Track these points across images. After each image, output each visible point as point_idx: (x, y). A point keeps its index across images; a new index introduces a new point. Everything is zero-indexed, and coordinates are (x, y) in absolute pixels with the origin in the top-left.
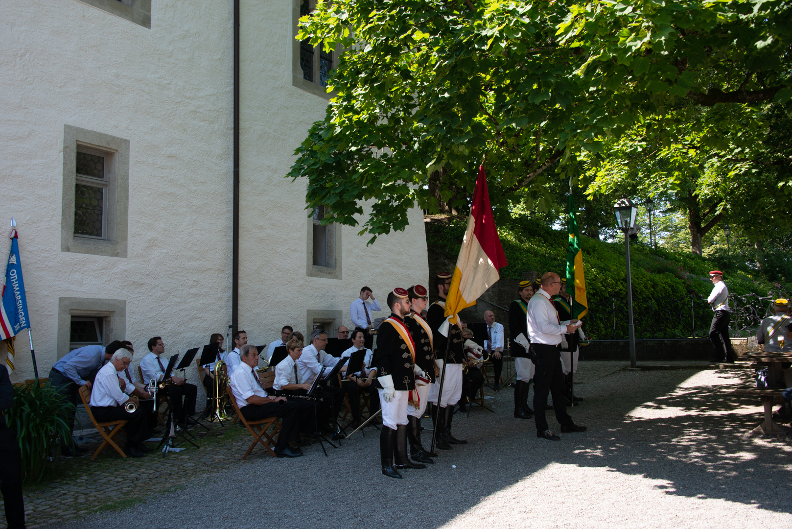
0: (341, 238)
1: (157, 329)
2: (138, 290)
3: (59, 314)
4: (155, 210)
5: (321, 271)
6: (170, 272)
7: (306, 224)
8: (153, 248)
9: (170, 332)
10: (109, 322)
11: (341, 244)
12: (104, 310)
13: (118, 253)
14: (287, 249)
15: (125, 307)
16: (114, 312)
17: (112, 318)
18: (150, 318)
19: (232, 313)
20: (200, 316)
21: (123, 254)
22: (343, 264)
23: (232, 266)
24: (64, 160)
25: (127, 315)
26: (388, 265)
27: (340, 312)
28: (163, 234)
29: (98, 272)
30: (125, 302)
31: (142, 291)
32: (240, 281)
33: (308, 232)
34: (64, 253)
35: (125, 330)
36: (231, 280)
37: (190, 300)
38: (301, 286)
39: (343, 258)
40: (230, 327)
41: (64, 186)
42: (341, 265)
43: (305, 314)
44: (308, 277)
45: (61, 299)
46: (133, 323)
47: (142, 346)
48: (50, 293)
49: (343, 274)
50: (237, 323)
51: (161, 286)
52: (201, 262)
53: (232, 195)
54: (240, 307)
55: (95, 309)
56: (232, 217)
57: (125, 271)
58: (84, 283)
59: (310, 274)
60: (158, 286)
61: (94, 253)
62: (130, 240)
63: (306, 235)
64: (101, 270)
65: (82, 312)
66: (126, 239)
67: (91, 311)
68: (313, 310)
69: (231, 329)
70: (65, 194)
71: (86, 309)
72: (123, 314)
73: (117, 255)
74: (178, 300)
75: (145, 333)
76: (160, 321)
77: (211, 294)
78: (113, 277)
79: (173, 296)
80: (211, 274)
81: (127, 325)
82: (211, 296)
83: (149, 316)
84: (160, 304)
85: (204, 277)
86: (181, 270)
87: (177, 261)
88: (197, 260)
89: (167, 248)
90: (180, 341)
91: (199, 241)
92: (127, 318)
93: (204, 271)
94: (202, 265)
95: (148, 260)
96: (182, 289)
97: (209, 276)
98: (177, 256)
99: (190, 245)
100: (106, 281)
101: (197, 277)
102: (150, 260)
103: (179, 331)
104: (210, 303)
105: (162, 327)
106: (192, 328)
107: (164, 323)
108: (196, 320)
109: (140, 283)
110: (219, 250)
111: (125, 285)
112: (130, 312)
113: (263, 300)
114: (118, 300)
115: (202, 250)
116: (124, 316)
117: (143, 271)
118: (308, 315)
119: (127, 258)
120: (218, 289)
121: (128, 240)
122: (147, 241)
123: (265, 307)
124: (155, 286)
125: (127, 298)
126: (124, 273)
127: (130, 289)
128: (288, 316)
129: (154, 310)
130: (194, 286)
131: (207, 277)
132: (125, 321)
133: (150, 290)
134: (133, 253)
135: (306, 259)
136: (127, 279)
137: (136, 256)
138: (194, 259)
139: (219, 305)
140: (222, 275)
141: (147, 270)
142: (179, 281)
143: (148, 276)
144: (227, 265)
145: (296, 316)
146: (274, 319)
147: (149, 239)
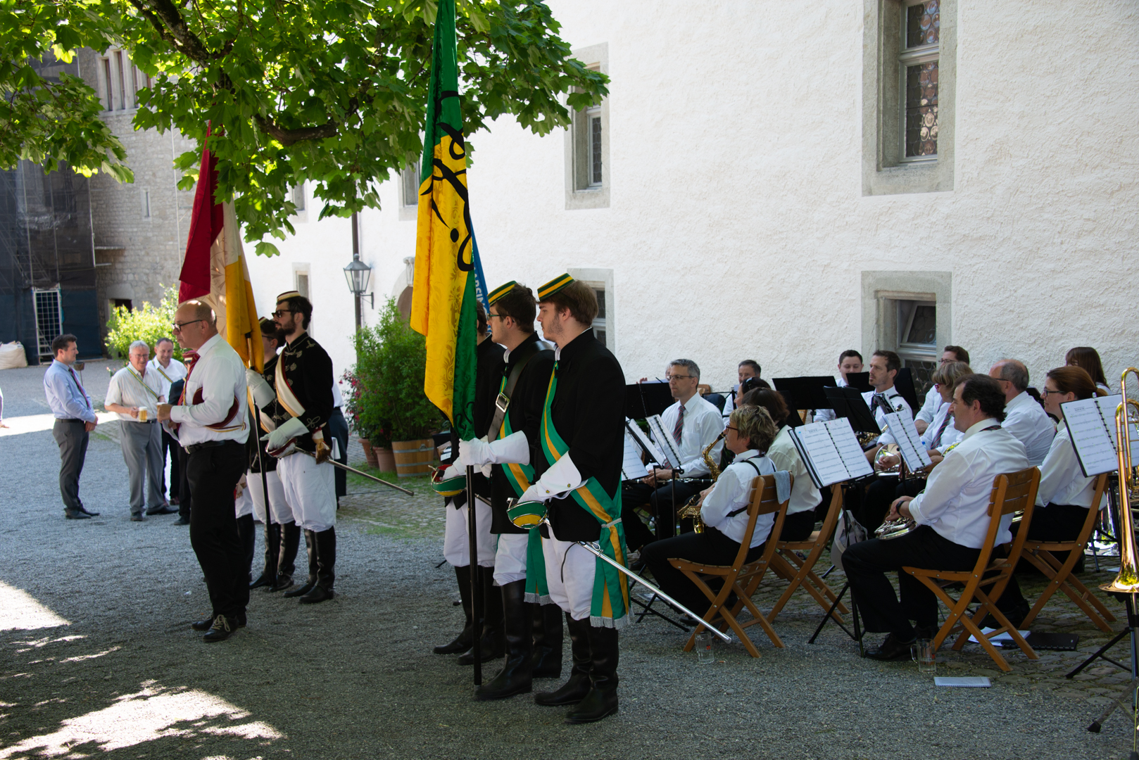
3: (862, 298)
6: (1034, 207)
8: (1001, 160)
12: (919, 290)
13: (938, 185)
15: (950, 285)
16: (935, 294)
21: (949, 184)
24: (864, 40)
25: (953, 299)
29: (909, 225)
30: (950, 275)
34: (865, 198)
41: (864, 84)
45: (865, 275)
46: (964, 316)
47: (982, 359)
48: (850, 265)
51: (1014, 238)
52: (1106, 171)
55: (906, 290)
57: (948, 216)
58: (893, 245)
61: (904, 191)
64: (913, 219)
66: (952, 153)
67: (904, 292)
70: (865, 98)
71: (895, 289)
72: (947, 299)
73: (936, 188)
74: (1051, 266)
75: (985, 335)
76: (1012, 311)
77: (1132, 248)
78: (933, 230)
79: (1040, 257)
80: (1132, 197)
81: (953, 318)
82: (1133, 251)
83: (991, 302)
84: (1013, 278)
85: (1112, 208)
86: (1055, 199)
87: (1046, 180)
88: (1095, 168)
89: (1025, 156)
90: (1055, 355)
91: (1099, 121)
92: (953, 304)
93: (1112, 193)
94: (1107, 179)
95: (991, 188)
96: (1059, 241)
97: (1128, 201)
98: (1047, 168)
99: (1076, 137)
100: (921, 239)
101: (1094, 209)
102: (994, 186)
103: (1052, 334)
104: (1128, 269)
105: (1017, 325)
106: (1081, 330)
107: (1021, 315)
108: (1093, 310)
109: (975, 236)
111: (951, 242)
112: (958, 294)
114: (939, 272)
115: (1107, 141)
116: (948, 302)
117: (981, 212)
119: (952, 190)
121: (955, 155)
122: (987, 148)
124: (1003, 239)
125: (955, 268)
126: (948, 221)
127: (960, 251)
129: (1000, 289)
130: (1087, 231)
131: (1121, 206)
132: (951, 312)
133: (994, 249)
134: (964, 178)
136: (953, 232)
137: (968, 183)
138: (1087, 167)
141: (987, 209)
142: (1053, 224)
143: (989, 221)
147: (992, 144)
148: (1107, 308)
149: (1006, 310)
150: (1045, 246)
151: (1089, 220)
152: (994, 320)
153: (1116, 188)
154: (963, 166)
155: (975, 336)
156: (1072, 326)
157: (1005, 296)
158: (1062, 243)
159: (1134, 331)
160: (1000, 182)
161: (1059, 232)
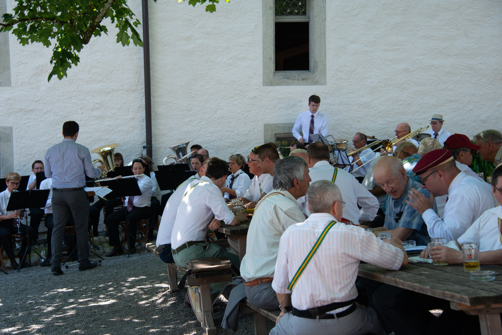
0: (324, 34)
2: (26, 117)
5: (288, 78)
6: (65, 97)
7: (261, 26)
8: (43, 74)
11: (325, 41)
14: (231, 58)
15: (12, 133)
18: (42, 142)
20: (106, 138)
21: (8, 83)
22: (328, 65)
25: (14, 140)
30: (11, 128)
31: (32, 117)
35: (13, 154)
37: (92, 123)
38: (254, 98)
39: (328, 58)
40: (144, 147)
43: (262, 129)
44: (265, 87)
46: (22, 148)
49: (328, 78)
50: (151, 143)
51: (54, 111)
52: (105, 84)
57: (9, 99)
59: (268, 83)
60: (51, 111)
62: (14, 70)
66: (9, 68)
68: (274, 124)
72: (9, 139)
75: (37, 156)
77: (120, 115)
80: (118, 95)
81: (14, 149)
82: (120, 117)
83: (40, 141)
84: (54, 129)
85: (109, 99)
86: (78, 94)
87: (73, 85)
88: (99, 82)
91: (100, 62)
92: (14, 143)
93: (108, 93)
94: (106, 87)
95: (37, 87)
96: (81, 112)
97: (116, 97)
98: (72, 80)
99: (89, 68)
101: (100, 99)
102: (39, 86)
104: (119, 124)
108: (101, 141)
109: (28, 109)
110: (128, 69)
111: (11, 112)
112: (18, 138)
113: (196, 117)
114: (3, 127)
115: (105, 71)
116: (11, 141)
117: (32, 98)
118: (265, 130)
119: (11, 86)
120: (129, 109)
121: (11, 70)
122: (34, 68)
123: (199, 125)
124: (46, 111)
125: (14, 124)
126: (8, 102)
127: (17, 116)
128: (234, 132)
129: (46, 134)
130: (96, 108)
131: (113, 98)
132: (13, 146)
133: (41, 116)
134: (18, 81)
135: (261, 67)
136: (13, 107)
137: (22, 84)
138: (95, 81)
139: (131, 126)
140: (134, 94)
141: (35, 97)
142: (77, 105)
143: (37, 102)
144: (139, 84)
145: (247, 132)
146: (212, 136)
147: (37, 66)
148: (109, 140)
149: (51, 143)
150: (73, 114)
151: (97, 103)
152: (43, 148)
153: (110, 91)
154: (17, 76)
155: (31, 157)
157: (50, 137)
158: (82, 113)
159: (123, 149)
160: (43, 84)
161: (80, 108)
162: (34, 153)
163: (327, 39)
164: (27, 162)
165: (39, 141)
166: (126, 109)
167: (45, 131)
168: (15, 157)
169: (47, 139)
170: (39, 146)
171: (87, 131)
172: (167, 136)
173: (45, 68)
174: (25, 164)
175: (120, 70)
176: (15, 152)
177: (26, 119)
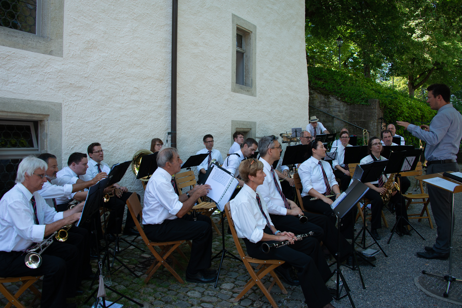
0: (256, 63)
1: (97, 134)
2: (75, 93)
4: (95, 11)
5: (242, 89)
6: (111, 77)
7: (231, 47)
8: (92, 50)
9: (110, 138)
10: (43, 126)
11: (256, 67)
12: (36, 112)
13: (51, 51)
14: (217, 67)
15: (61, 110)
16: (48, 115)
17: (46, 122)
18: (89, 123)
19: (170, 120)
20: (141, 122)
21: (59, 53)
22: (257, 84)
23: (171, 77)
25: (64, 119)
26: (285, 88)
27: (255, 123)
28: (103, 37)
29: (27, 70)
30: (61, 105)
31: (80, 94)
32: (178, 91)
33: (233, 54)
35: (61, 135)
36: (170, 90)
37: (131, 106)
38: (227, 100)
39: (257, 79)
40: (169, 133)
42: (256, 85)
43: (230, 124)
44: (232, 93)
46: (71, 128)
49: (257, 93)
50: (176, 131)
51: (101, 90)
52: (142, 70)
53: (171, 10)
54: (178, 116)
55: (24, 112)
56: (171, 31)
57: (60, 71)
58: (11, 81)
59: (234, 91)
60: (98, 90)
61: (22, 48)
62: (66, 39)
63: (231, 56)
64: (31, 68)
65: (9, 114)
66: (61, 37)
67: (21, 113)
68: (236, 121)
69: (170, 136)
71: (13, 111)
72: (58, 118)
73: (51, 53)
74: (119, 105)
75: (84, 139)
76: (100, 126)
78: (46, 77)
79: (114, 101)
80: (151, 82)
81: (63, 130)
82: (151, 103)
83: (88, 121)
84: (100, 109)
85: (144, 85)
86: (121, 76)
87: (117, 66)
88: (138, 67)
89: (107, 52)
90: (121, 146)
91: (140, 48)
92: (63, 122)
93: (144, 79)
94: (143, 73)
95: (87, 62)
96: (123, 94)
97: (149, 84)
98: (118, 61)
99: (131, 52)
100: (37, 81)
101: (138, 84)
102: (88, 62)
103: (120, 137)
104: (150, 110)
105: (103, 133)
106: (133, 134)
107: (105, 128)
108: (137, 126)
109: (77, 85)
110: (158, 60)
111: (61, 86)
112: (67, 116)
113: (197, 110)
114: (52, 102)
115: (143, 58)
116: (60, 120)
117: (81, 73)
118: (232, 124)
119: (62, 57)
120: (157, 97)
121: (64, 38)
122: (85, 42)
123: (199, 117)
124: (94, 89)
125: (64, 101)
126: (60, 74)
127: (67, 92)
128: (217, 125)
129: (93, 115)
130: (135, 92)
131: (147, 85)
132: (62, 126)
133: (89, 94)
134: (70, 53)
135: (231, 77)
136: (63, 80)
137: (73, 56)
138: (135, 66)
139: (159, 113)
140: (161, 84)
141: (85, 73)
142: (120, 87)
143: (86, 79)
144: (165, 75)
145: (224, 125)
146: (206, 127)
147: (88, 40)
151: (136, 88)
153: (146, 77)
156: (129, 133)
158: (124, 96)
159: (153, 134)
160: (92, 60)
161: (122, 91)
162: (81, 135)
163: (257, 67)
164: (75, 144)
165: (86, 121)
166: (155, 97)
167: (92, 111)
168: (64, 138)
169: (94, 119)
170: (86, 127)
171: (127, 114)
172: (181, 125)
173: (95, 43)
174: (72, 147)
175: (153, 59)
176: (63, 133)
177: (74, 96)
